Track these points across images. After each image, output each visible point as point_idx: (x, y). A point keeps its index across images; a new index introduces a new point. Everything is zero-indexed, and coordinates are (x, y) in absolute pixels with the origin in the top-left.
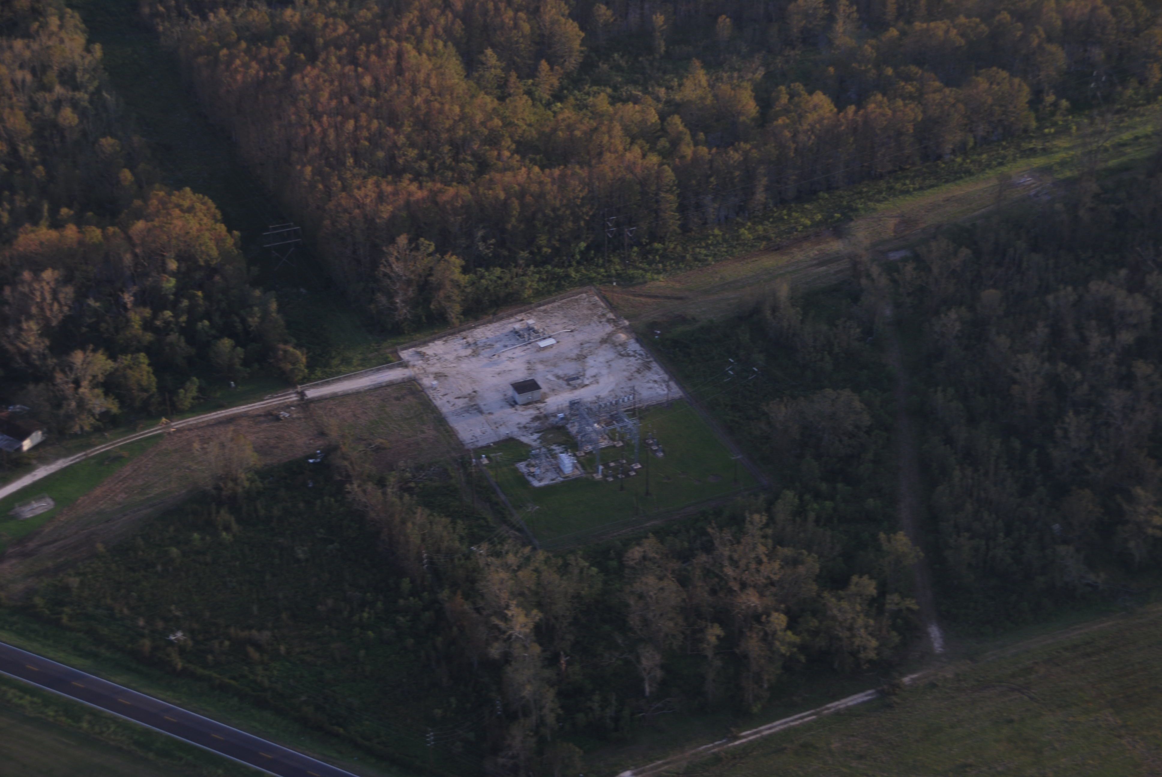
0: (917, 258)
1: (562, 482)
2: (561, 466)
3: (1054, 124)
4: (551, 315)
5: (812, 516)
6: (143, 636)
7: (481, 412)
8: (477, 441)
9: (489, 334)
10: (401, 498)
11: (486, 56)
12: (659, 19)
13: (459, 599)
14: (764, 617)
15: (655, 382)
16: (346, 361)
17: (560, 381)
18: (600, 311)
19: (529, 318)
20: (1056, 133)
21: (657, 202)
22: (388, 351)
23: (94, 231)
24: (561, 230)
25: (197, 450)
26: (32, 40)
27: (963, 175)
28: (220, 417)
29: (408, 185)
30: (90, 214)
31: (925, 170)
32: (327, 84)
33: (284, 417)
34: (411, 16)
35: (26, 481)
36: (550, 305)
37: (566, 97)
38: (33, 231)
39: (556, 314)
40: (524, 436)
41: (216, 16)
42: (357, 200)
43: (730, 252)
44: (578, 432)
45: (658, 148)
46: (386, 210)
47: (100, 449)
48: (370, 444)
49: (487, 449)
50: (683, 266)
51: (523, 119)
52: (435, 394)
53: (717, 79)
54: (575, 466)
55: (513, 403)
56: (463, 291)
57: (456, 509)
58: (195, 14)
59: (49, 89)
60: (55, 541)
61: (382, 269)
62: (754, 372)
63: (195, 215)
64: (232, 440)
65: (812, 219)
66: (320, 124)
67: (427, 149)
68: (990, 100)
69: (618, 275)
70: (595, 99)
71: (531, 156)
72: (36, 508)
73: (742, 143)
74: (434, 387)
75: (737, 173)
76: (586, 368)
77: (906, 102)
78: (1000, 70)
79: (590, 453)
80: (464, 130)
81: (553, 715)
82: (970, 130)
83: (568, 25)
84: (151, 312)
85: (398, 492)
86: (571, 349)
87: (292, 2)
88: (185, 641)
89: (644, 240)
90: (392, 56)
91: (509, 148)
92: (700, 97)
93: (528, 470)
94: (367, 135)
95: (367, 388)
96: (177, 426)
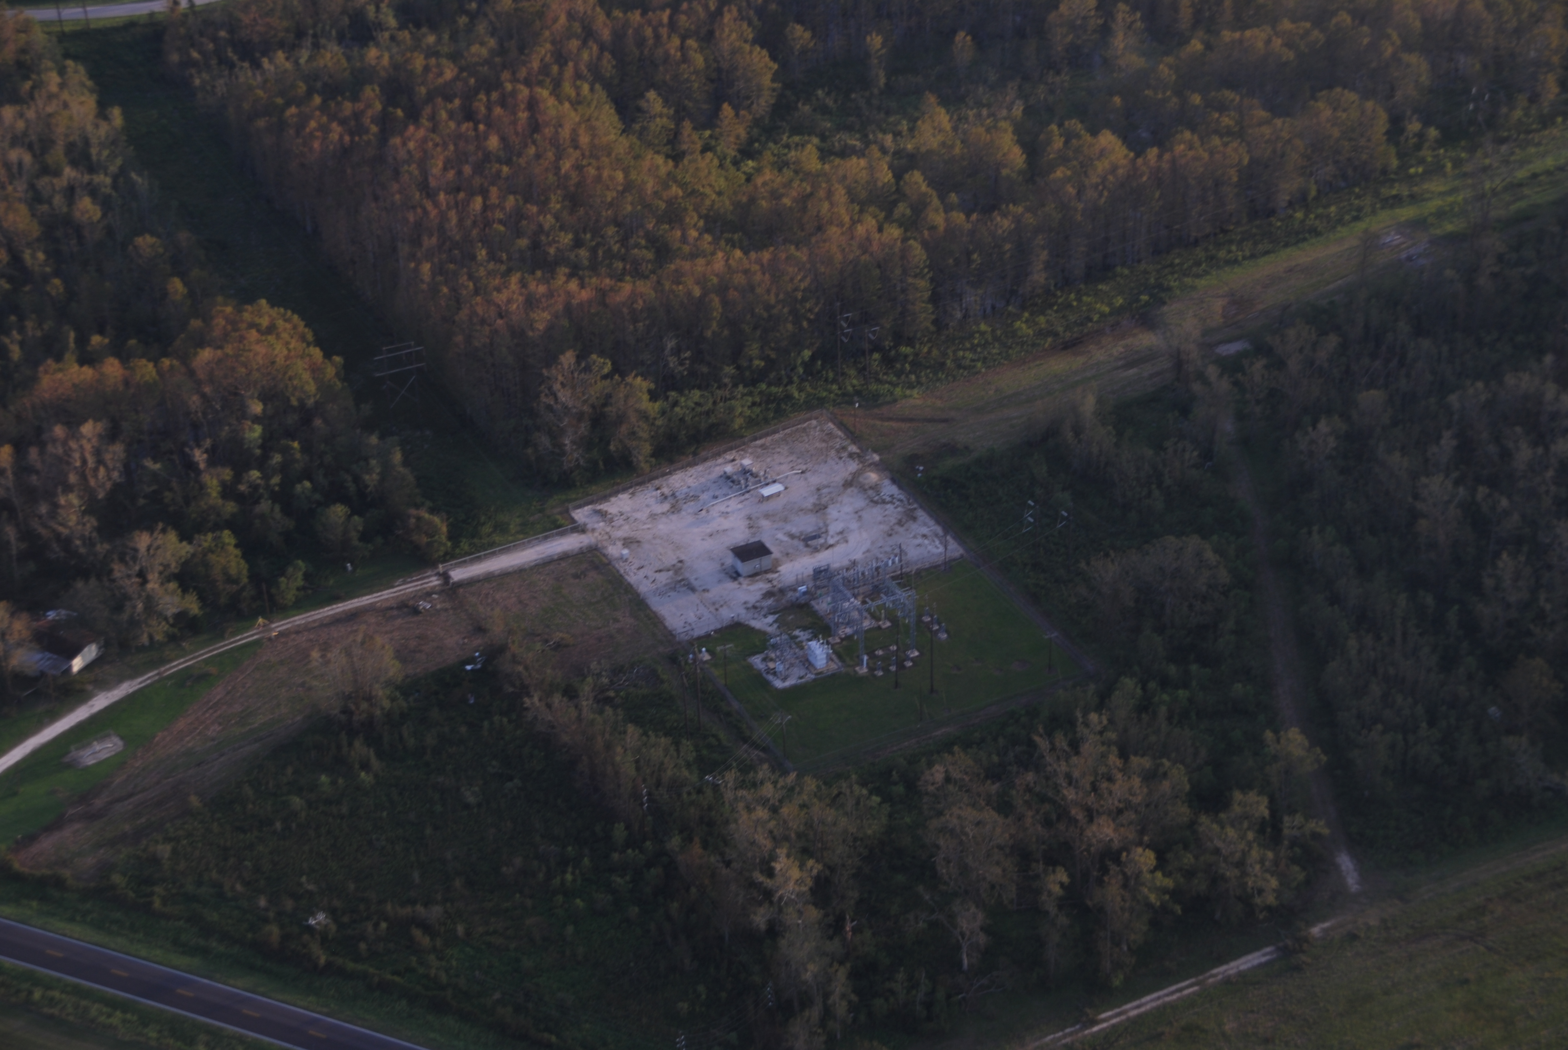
0: (1261, 349)
1: (815, 680)
2: (811, 659)
3: (1422, 161)
4: (773, 451)
5: (1163, 710)
6: (266, 921)
7: (693, 589)
8: (692, 629)
9: (691, 481)
10: (601, 713)
11: (648, 101)
12: (875, 41)
13: (697, 849)
14: (1124, 854)
15: (924, 536)
16: (501, 528)
17: (796, 542)
18: (838, 443)
19: (743, 458)
20: (1425, 173)
21: (903, 291)
22: (556, 511)
23: (145, 366)
24: (778, 335)
25: (316, 660)
26: (25, 106)
27: (1307, 235)
28: (337, 614)
29: (565, 283)
30: (132, 342)
31: (1254, 230)
32: (439, 149)
33: (424, 608)
34: (542, 52)
35: (81, 714)
36: (769, 438)
37: (760, 153)
38: (60, 370)
39: (778, 450)
40: (754, 619)
41: (271, 61)
42: (498, 306)
43: (1004, 355)
44: (832, 611)
45: (896, 217)
46: (542, 319)
47: (178, 665)
48: (547, 641)
49: (705, 640)
50: (944, 376)
51: (710, 186)
52: (626, 567)
53: (960, 119)
54: (829, 659)
55: (734, 575)
56: (653, 424)
57: (676, 725)
58: (242, 59)
59: (57, 173)
60: (131, 795)
61: (544, 399)
62: (1064, 518)
63: (278, 337)
64: (363, 643)
65: (1110, 304)
66: (436, 205)
67: (585, 232)
68: (1336, 133)
69: (858, 393)
70: (799, 153)
71: (726, 235)
72: (100, 751)
73: (1011, 206)
74: (625, 558)
75: (1008, 247)
76: (828, 522)
77: (1225, 139)
78: (1346, 91)
79: (848, 638)
80: (632, 204)
81: (844, 1003)
82: (1311, 174)
83: (755, 54)
84: (231, 473)
85: (595, 706)
86: (805, 497)
87: (372, 38)
88: (326, 926)
89: (887, 343)
90: (522, 106)
91: (695, 225)
92: (943, 144)
93: (767, 666)
94: (502, 216)
95: (533, 564)
96: (280, 629)
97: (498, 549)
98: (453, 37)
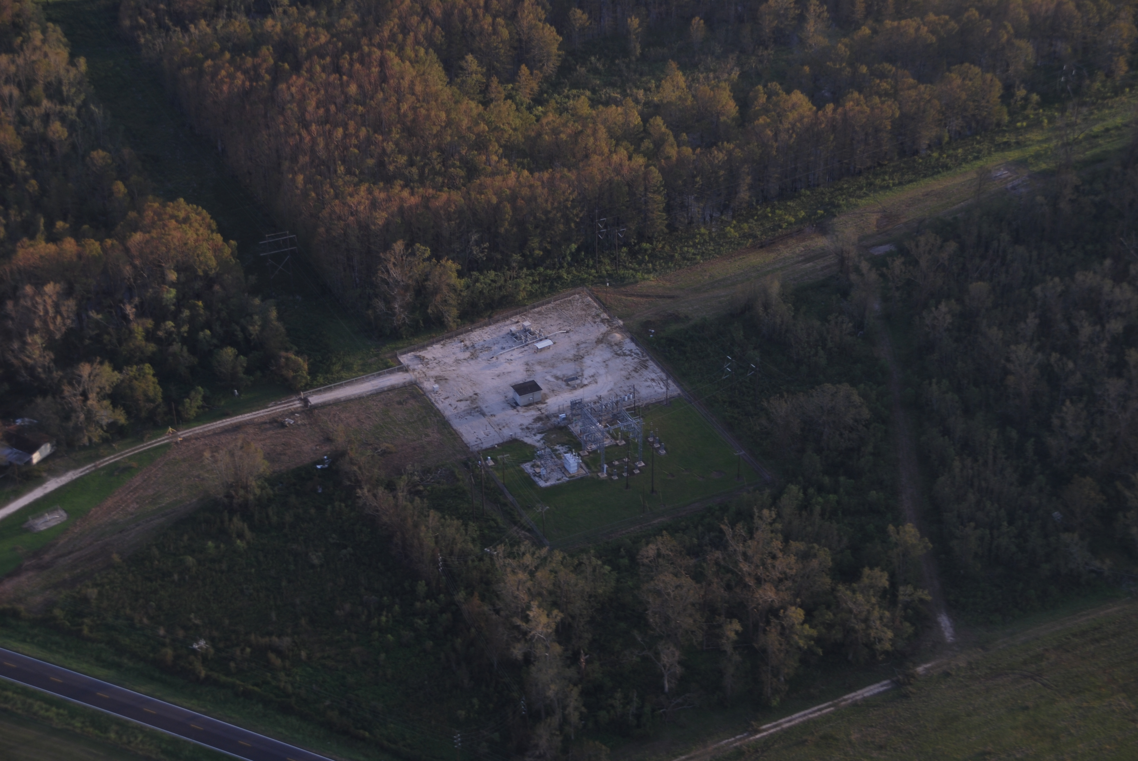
0: (903, 251)
1: (568, 482)
2: (566, 466)
3: (1026, 118)
4: (546, 316)
5: (818, 509)
6: (164, 645)
7: (484, 414)
8: (482, 443)
9: (486, 337)
10: (412, 501)
11: (466, 62)
12: (634, 22)
13: (476, 600)
14: (782, 611)
15: (653, 380)
16: (347, 367)
17: (560, 382)
18: (594, 311)
19: (525, 320)
20: (1028, 126)
21: (646, 202)
22: (388, 355)
23: (93, 244)
24: (553, 232)
25: (208, 459)
26: (16, 55)
27: (940, 169)
28: (225, 426)
29: (400, 191)
30: (86, 227)
31: (902, 165)
32: (313, 93)
33: (289, 423)
34: (391, 25)
35: (37, 493)
36: (544, 307)
37: (547, 101)
38: (32, 245)
39: (551, 315)
40: (527, 437)
41: (196, 27)
42: (351, 207)
43: (717, 251)
44: (582, 432)
45: (642, 149)
46: (381, 217)
47: (109, 460)
48: (376, 449)
49: (491, 451)
50: (672, 265)
51: (508, 124)
52: (436, 397)
53: (693, 80)
54: (580, 466)
55: (514, 405)
56: (460, 295)
57: (466, 511)
58: (175, 25)
59: (37, 103)
60: (70, 553)
61: (380, 274)
62: (753, 369)
63: (191, 225)
64: (242, 448)
65: (795, 216)
66: (309, 133)
67: (416, 155)
68: (964, 96)
69: (610, 276)
70: (575, 102)
71: (518, 160)
72: (50, 520)
73: (725, 143)
74: (435, 391)
75: (722, 173)
76: (584, 368)
77: (883, 99)
78: (972, 66)
79: (594, 452)
80: (451, 136)
81: (577, 714)
82: (945, 125)
83: (546, 29)
84: (153, 323)
85: (408, 496)
86: (568, 350)
87: (271, 12)
88: (207, 649)
89: (632, 240)
90: (375, 64)
91: (496, 152)
92: (680, 98)
93: (534, 471)
94: (356, 142)
95: (369, 393)
96: (184, 436)
97: (344, 382)
98: (329, 13)
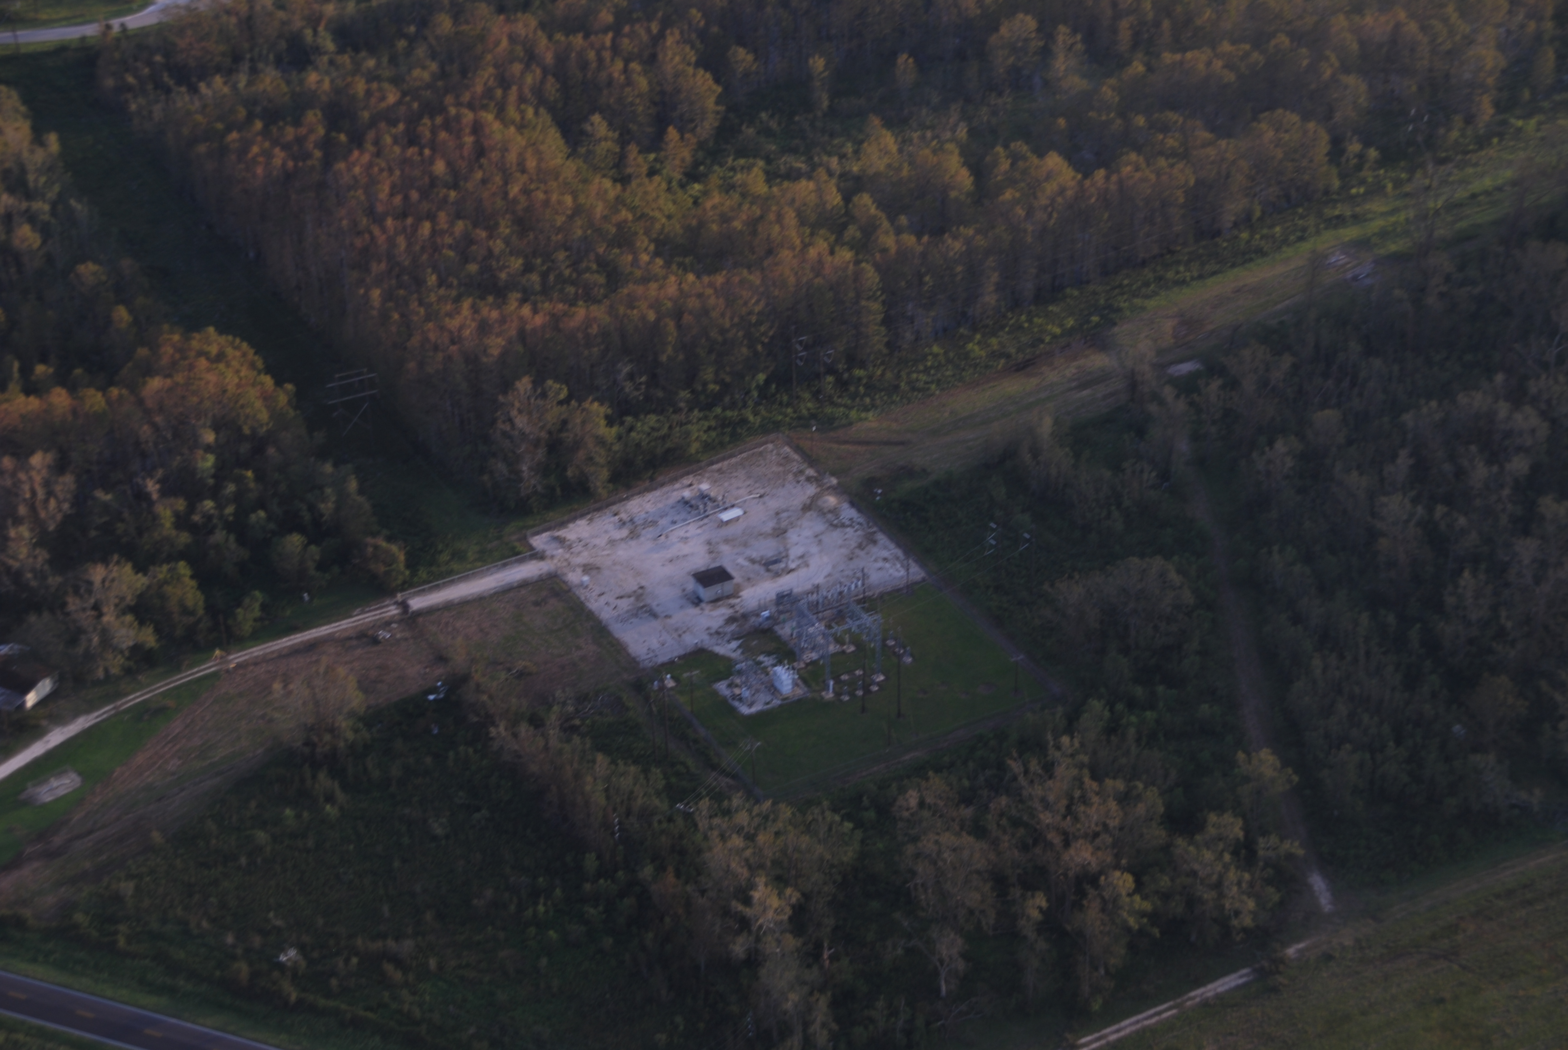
0: (1215, 369)
1: (781, 706)
2: (777, 684)
3: (1363, 182)
4: (731, 476)
5: (1132, 731)
6: (234, 958)
7: (654, 615)
8: (656, 656)
9: (649, 507)
10: (569, 742)
11: (592, 124)
12: (818, 63)
13: (670, 878)
14: (1103, 878)
15: (885, 560)
16: (459, 556)
17: (757, 567)
18: (795, 467)
19: (700, 483)
20: (1367, 193)
21: (857, 313)
22: (514, 537)
23: (93, 395)
24: (733, 358)
25: (278, 692)
27: (1253, 256)
28: (295, 644)
29: (518, 308)
30: (78, 371)
31: (1201, 251)
32: (385, 174)
33: (384, 638)
34: (484, 78)
36: (726, 463)
37: (706, 176)
39: (736, 474)
40: (717, 644)
41: (209, 85)
42: (451, 332)
43: (958, 377)
44: (794, 636)
45: (847, 239)
46: (496, 344)
47: (134, 699)
48: (510, 670)
49: (669, 666)
50: (898, 399)
51: (660, 209)
52: (588, 594)
53: (904, 141)
54: (795, 684)
55: (696, 601)
56: (610, 450)
57: (644, 752)
58: (179, 83)
60: (90, 832)
61: (499, 425)
62: (1026, 540)
63: (228, 365)
64: (325, 674)
65: (1061, 325)
66: (384, 230)
67: (535, 257)
68: (1279, 154)
69: (813, 416)
70: (745, 176)
71: (677, 259)
72: (57, 788)
73: (961, 228)
74: (585, 585)
75: (959, 269)
76: (788, 546)
77: (1171, 161)
78: (1288, 113)
79: (813, 663)
80: (581, 228)
81: (825, 1032)
82: (1255, 195)
83: (698, 77)
84: (185, 503)
85: (562, 734)
86: (764, 522)
87: (311, 62)
88: (296, 962)
89: (840, 366)
90: (467, 130)
91: (646, 249)
92: (889, 166)
93: (732, 692)
94: (451, 241)
95: (492, 592)
96: (237, 661)
97: (457, 577)
98: (393, 60)
